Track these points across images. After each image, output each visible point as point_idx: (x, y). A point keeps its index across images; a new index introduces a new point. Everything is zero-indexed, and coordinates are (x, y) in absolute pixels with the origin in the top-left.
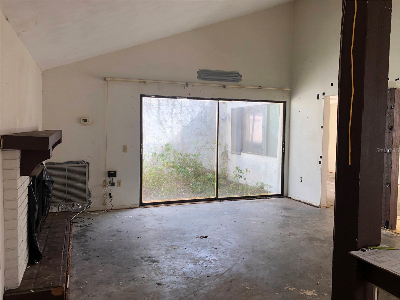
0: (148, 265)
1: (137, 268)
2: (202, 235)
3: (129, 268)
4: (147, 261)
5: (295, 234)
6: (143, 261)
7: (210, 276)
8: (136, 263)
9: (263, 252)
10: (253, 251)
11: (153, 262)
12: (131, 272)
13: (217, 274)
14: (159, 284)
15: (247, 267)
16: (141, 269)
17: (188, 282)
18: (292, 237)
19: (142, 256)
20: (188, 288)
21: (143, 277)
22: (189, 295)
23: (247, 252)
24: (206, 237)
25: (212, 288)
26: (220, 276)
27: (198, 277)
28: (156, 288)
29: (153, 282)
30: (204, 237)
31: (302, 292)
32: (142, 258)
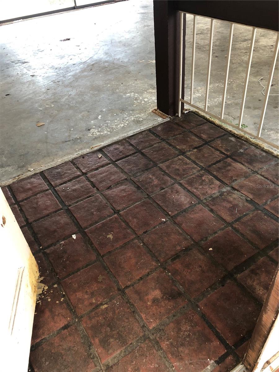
0: (19, 65)
1: (10, 69)
2: (65, 38)
3: (3, 70)
4: (18, 63)
5: (149, 26)
6: (14, 64)
7: (75, 64)
8: (7, 66)
9: (120, 42)
10: (112, 43)
11: (24, 63)
12: (5, 72)
13: (81, 62)
14: (33, 76)
15: (106, 54)
16: (14, 69)
17: (57, 70)
18: (146, 28)
19: (12, 61)
20: (58, 74)
21: (18, 74)
22: (59, 78)
23: (106, 44)
24: (69, 39)
25: (78, 71)
26: (84, 63)
27: (65, 66)
28: (30, 79)
29: (27, 75)
30: (66, 40)
31: (149, 62)
32: (13, 62)
